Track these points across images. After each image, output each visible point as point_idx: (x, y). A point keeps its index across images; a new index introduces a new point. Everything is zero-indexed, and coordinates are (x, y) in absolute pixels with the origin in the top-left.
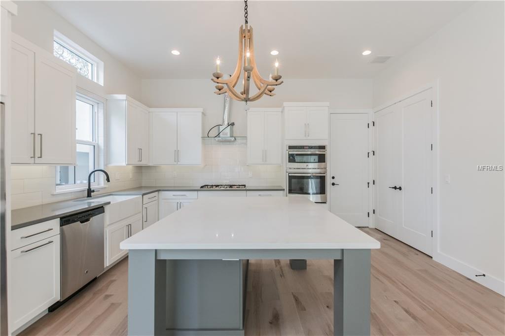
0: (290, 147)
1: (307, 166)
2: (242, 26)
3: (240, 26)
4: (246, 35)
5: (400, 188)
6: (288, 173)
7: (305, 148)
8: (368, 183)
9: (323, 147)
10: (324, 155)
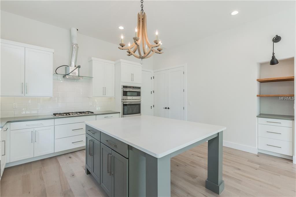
0: (124, 87)
1: (132, 98)
2: (139, 13)
3: (138, 13)
4: (142, 20)
5: (168, 108)
6: (122, 102)
7: (131, 87)
8: (151, 107)
9: (139, 88)
10: (140, 92)
